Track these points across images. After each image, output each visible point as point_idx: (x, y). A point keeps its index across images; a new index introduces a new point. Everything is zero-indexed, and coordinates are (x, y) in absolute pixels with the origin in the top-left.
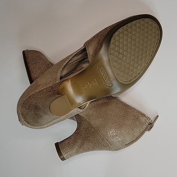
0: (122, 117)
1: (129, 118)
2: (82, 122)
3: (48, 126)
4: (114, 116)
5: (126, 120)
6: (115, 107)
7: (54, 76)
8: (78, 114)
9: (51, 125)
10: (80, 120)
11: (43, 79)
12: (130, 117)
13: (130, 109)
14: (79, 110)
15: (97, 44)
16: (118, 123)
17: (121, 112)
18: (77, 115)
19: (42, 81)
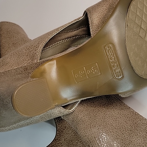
0: (128, 130)
1: (139, 134)
2: (64, 130)
3: (10, 130)
4: (117, 128)
5: (134, 137)
6: (119, 113)
7: (32, 53)
8: (60, 117)
9: (15, 128)
10: (62, 126)
11: (14, 55)
12: (141, 132)
13: (140, 120)
14: (63, 110)
15: (106, 10)
16: (122, 140)
17: (127, 123)
18: (58, 117)
19: (12, 58)
